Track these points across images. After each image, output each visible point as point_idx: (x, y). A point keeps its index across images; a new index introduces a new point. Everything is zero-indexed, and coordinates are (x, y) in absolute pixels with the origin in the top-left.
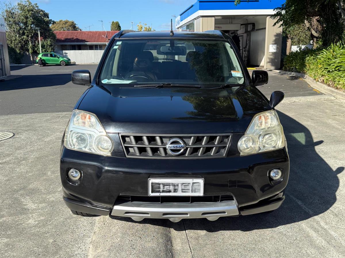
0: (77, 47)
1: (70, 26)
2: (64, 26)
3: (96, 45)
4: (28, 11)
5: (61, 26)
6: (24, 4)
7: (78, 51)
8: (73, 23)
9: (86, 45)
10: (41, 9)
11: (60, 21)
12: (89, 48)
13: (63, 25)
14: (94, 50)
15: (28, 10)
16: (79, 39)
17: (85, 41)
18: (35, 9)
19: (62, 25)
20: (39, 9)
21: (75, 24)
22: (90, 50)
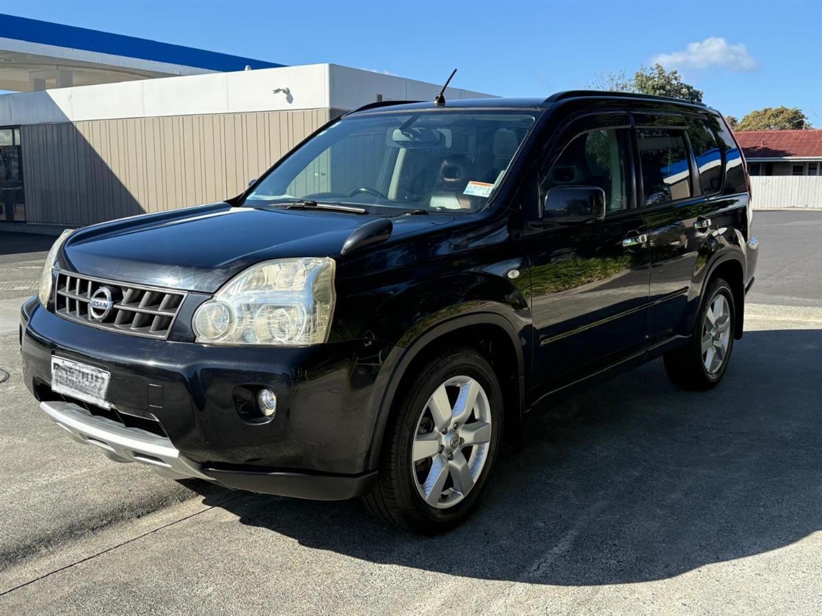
0: (762, 168)
1: (790, 121)
2: (773, 121)
3: (811, 164)
4: (653, 88)
5: (765, 121)
6: (648, 75)
7: (765, 177)
8: (796, 112)
9: (787, 164)
10: (686, 84)
11: (766, 111)
12: (794, 171)
13: (772, 117)
14: (805, 175)
15: (654, 86)
16: (770, 150)
17: (784, 153)
18: (671, 85)
19: (769, 119)
20: (682, 84)
21: (803, 117)
22: (794, 175)
